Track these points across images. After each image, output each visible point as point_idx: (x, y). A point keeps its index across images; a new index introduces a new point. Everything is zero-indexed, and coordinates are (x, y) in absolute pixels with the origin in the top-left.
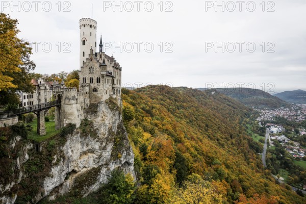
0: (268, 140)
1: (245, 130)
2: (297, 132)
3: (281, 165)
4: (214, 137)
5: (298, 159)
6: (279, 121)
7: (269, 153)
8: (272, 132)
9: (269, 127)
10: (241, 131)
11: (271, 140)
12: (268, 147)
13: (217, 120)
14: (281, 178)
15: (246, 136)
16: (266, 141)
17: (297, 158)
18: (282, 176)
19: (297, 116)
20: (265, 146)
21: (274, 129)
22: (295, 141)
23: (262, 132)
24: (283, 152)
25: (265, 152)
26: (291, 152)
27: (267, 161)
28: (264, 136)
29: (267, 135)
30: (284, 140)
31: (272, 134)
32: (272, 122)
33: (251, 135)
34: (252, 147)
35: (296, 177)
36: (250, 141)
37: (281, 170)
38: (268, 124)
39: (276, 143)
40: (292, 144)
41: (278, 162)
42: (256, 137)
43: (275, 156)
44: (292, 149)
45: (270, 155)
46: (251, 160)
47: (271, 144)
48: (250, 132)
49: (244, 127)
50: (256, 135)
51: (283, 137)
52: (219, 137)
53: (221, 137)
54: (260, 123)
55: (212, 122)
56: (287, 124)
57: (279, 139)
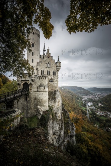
1: (79, 105)
2: (98, 104)
3: (96, 119)
6: (90, 100)
7: (90, 115)
8: (89, 105)
9: (87, 103)
10: (77, 106)
11: (89, 109)
14: (97, 126)
17: (101, 116)
18: (97, 125)
19: (96, 98)
20: (88, 112)
21: (89, 104)
22: (98, 108)
23: (85, 105)
24: (95, 114)
26: (98, 113)
27: (90, 119)
28: (86, 107)
30: (94, 109)
31: (89, 106)
32: (88, 101)
33: (81, 107)
35: (103, 124)
37: (96, 122)
38: (87, 102)
39: (91, 110)
40: (97, 110)
41: (94, 118)
42: (83, 108)
43: (92, 116)
45: (91, 116)
46: (85, 119)
47: (89, 111)
49: (77, 104)
53: (71, 110)
54: (83, 102)
55: (66, 102)
56: (93, 101)
57: (92, 108)
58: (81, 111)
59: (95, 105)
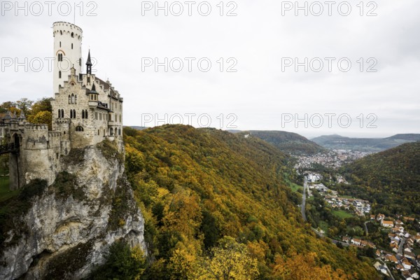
0: (307, 189)
1: (282, 179)
2: (334, 179)
3: (321, 216)
4: (249, 188)
5: (336, 209)
6: (317, 168)
7: (309, 205)
8: (311, 181)
9: (307, 175)
10: (278, 180)
11: (310, 189)
12: (307, 197)
13: (252, 169)
14: (322, 231)
15: (284, 186)
16: (304, 191)
17: (336, 207)
18: (322, 229)
19: (334, 162)
20: (304, 197)
21: (313, 177)
22: (332, 189)
23: (300, 180)
24: (322, 203)
25: (304, 203)
26: (330, 202)
27: (306, 214)
28: (302, 185)
29: (305, 185)
30: (323, 189)
31: (310, 183)
32: (310, 170)
33: (289, 185)
34: (290, 198)
35: (336, 229)
36: (288, 192)
37: (321, 222)
38: (306, 172)
39: (315, 192)
40: (330, 193)
41: (317, 213)
42: (294, 187)
43: (314, 207)
44: (330, 199)
45: (309, 207)
46: (290, 213)
47: (310, 194)
48: (287, 181)
49: (281, 176)
50: (294, 184)
51: (321, 186)
52: (254, 189)
53: (258, 189)
54: (297, 171)
55: (247, 171)
56: (324, 171)
57: (318, 187)
58: (287, 193)
59: (328, 181)
